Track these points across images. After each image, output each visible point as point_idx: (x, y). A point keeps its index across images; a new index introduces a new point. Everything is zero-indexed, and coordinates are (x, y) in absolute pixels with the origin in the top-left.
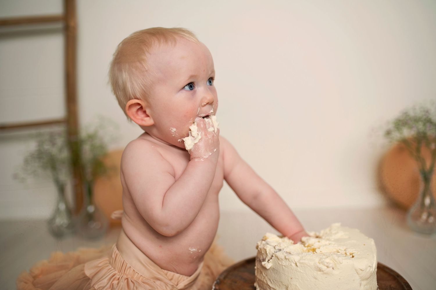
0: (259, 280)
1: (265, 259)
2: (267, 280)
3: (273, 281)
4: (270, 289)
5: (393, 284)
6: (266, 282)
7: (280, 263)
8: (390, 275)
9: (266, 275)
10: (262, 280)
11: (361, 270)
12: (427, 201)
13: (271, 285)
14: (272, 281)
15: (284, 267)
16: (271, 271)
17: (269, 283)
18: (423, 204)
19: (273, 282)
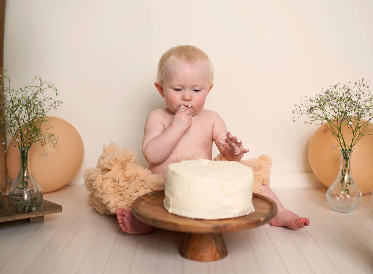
12: (346, 178)
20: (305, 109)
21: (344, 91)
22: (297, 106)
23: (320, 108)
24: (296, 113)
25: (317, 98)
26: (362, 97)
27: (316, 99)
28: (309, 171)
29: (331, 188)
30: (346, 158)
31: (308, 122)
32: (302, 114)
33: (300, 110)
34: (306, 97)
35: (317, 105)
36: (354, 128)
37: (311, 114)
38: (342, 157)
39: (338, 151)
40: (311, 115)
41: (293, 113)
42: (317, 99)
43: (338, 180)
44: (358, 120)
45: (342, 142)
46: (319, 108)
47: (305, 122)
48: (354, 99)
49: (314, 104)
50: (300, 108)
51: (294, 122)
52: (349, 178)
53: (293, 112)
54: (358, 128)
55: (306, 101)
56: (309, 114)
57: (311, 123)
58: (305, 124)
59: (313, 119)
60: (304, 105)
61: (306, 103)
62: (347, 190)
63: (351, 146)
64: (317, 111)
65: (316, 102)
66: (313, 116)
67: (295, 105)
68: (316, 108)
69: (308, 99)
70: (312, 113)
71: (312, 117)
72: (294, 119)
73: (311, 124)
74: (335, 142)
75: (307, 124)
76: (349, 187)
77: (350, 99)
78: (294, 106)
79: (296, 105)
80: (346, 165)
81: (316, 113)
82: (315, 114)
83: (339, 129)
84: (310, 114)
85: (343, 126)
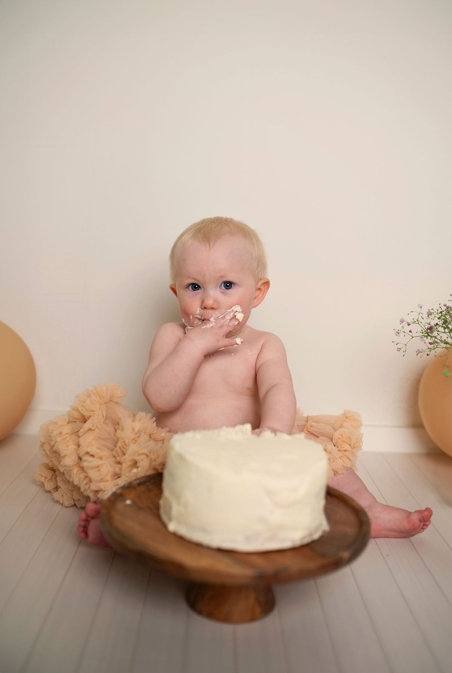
22: (405, 323)
23: (444, 327)
24: (402, 334)
25: (440, 310)
27: (439, 312)
31: (422, 351)
32: (413, 337)
33: (410, 331)
34: (421, 308)
35: (441, 322)
37: (429, 337)
40: (429, 340)
41: (396, 335)
42: (441, 312)
46: (442, 327)
47: (417, 351)
49: (434, 321)
50: (410, 326)
51: (398, 350)
53: (398, 333)
55: (420, 314)
56: (425, 338)
57: (428, 353)
58: (416, 354)
59: (432, 346)
60: (417, 322)
61: (420, 319)
65: (439, 318)
66: (431, 341)
67: (400, 321)
68: (437, 327)
69: (425, 311)
70: (431, 336)
71: (431, 344)
72: (399, 346)
73: (428, 355)
75: (420, 354)
78: (399, 323)
79: (402, 320)
81: (438, 337)
82: (436, 337)
84: (427, 337)
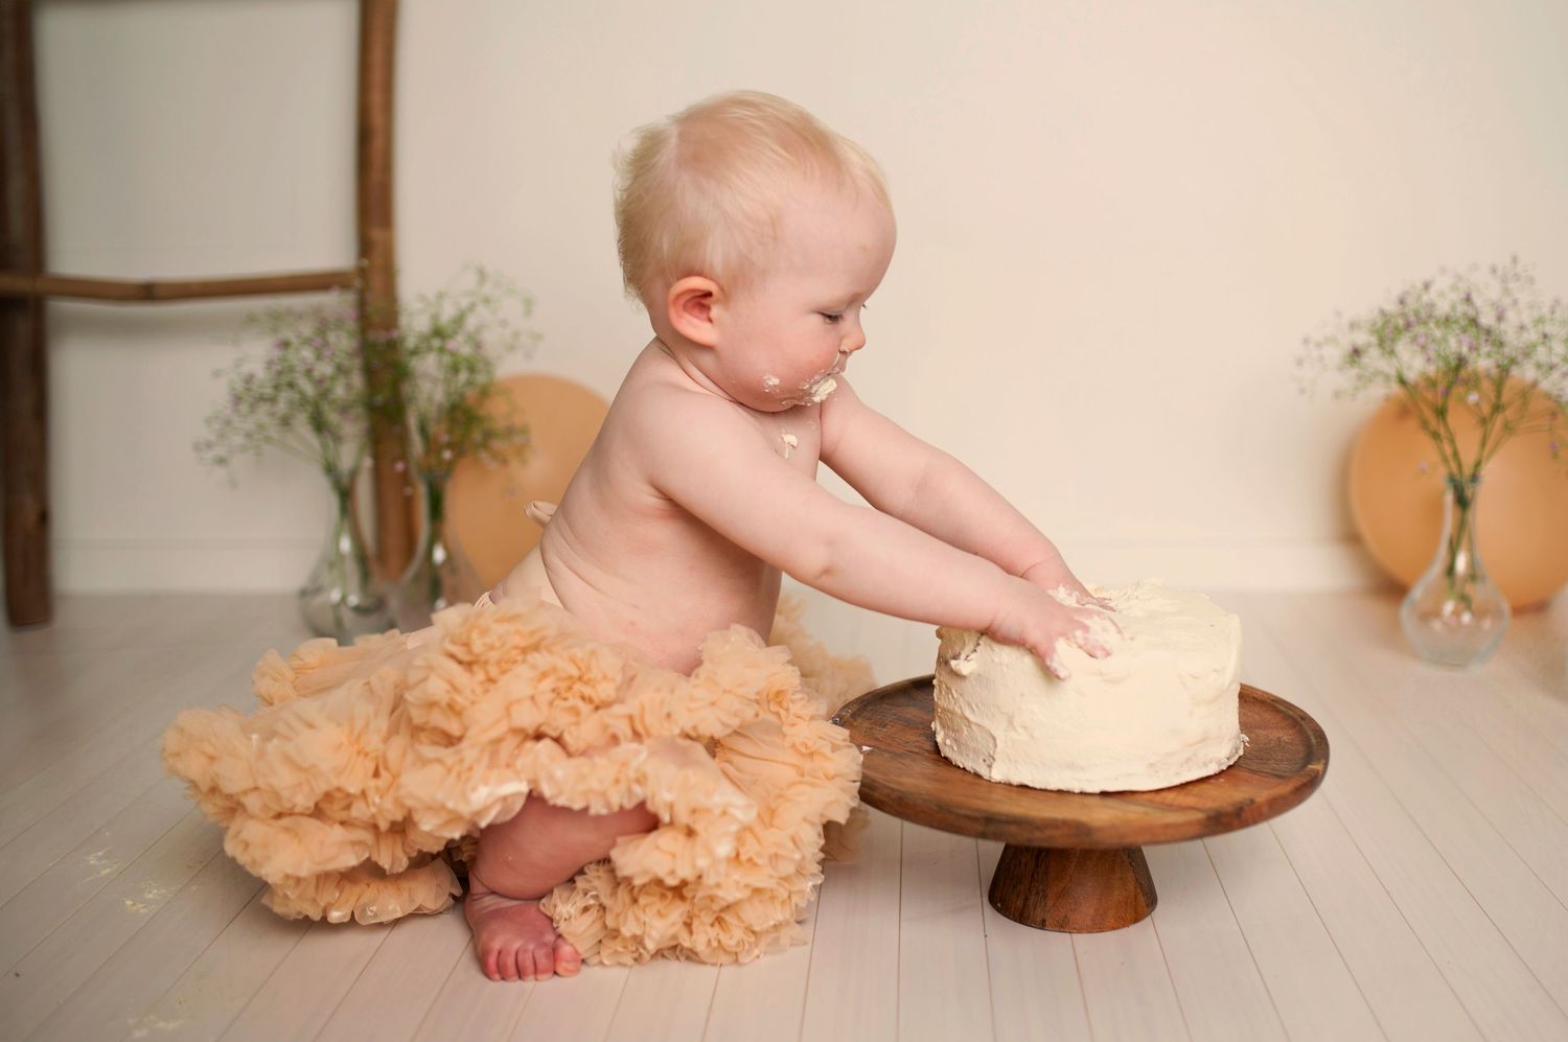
0: (944, 709)
1: (960, 654)
2: (963, 706)
3: (977, 706)
4: (970, 726)
5: (1286, 735)
6: (959, 712)
7: (996, 660)
8: (1286, 717)
9: (961, 695)
10: (951, 707)
11: (1195, 678)
12: (1461, 564)
13: (971, 717)
14: (974, 707)
15: (1005, 669)
16: (974, 682)
17: (968, 713)
18: (1450, 570)
19: (976, 710)
20: (1335, 354)
21: (1455, 297)
22: (1311, 343)
25: (1372, 320)
26: (1511, 316)
27: (1370, 322)
28: (1351, 538)
29: (1417, 593)
30: (1462, 502)
31: (1343, 391)
34: (1338, 315)
35: (1374, 341)
36: (1486, 409)
37: (1355, 368)
38: (1449, 498)
39: (1439, 478)
40: (1354, 371)
41: (1298, 366)
42: (1374, 323)
43: (1437, 568)
44: (1499, 384)
45: (1448, 450)
46: (1378, 348)
47: (1333, 393)
48: (1487, 319)
49: (1362, 338)
50: (1320, 348)
51: (1300, 393)
52: (1472, 564)
54: (1497, 408)
55: (1339, 329)
56: (1348, 369)
57: (1354, 396)
58: (1333, 398)
60: (1332, 342)
62: (1465, 600)
63: (1478, 464)
64: (1374, 359)
65: (1370, 334)
67: (1304, 341)
69: (1345, 321)
71: (1358, 378)
74: (1427, 454)
75: (1339, 398)
76: (1469, 589)
77: (1474, 322)
78: (1302, 343)
79: (1306, 340)
80: (1462, 526)
81: (1372, 367)
82: (1367, 367)
83: (1441, 413)
84: (1350, 367)
85: (1452, 404)
